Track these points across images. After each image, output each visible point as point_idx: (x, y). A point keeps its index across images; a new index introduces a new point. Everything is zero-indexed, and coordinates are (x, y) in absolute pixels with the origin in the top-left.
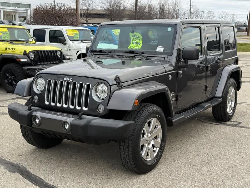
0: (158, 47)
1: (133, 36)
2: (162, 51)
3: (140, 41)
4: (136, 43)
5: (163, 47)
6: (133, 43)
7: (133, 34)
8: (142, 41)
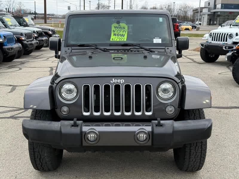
0: (154, 38)
1: (115, 27)
2: (160, 42)
3: (124, 32)
4: (118, 35)
5: (160, 38)
6: (115, 35)
7: (117, 25)
8: (127, 33)
